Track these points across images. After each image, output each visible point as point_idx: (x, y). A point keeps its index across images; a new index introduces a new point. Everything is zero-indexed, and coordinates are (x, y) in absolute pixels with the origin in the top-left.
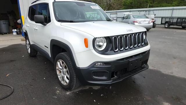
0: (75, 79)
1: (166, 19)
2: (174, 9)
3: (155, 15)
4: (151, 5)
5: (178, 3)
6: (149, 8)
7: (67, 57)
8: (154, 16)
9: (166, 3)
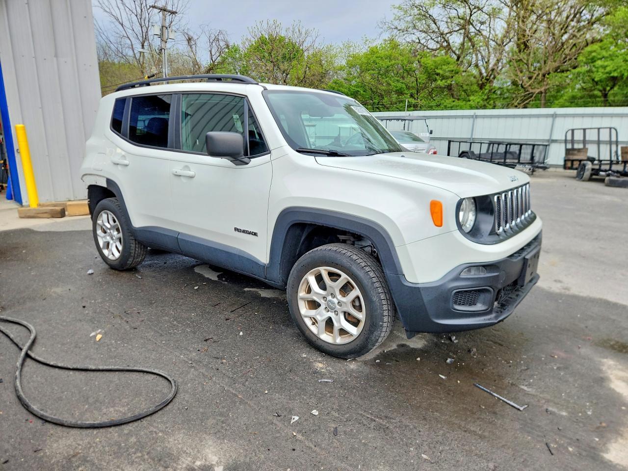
0: (386, 319)
1: (461, 143)
2: (477, 117)
3: (431, 133)
4: (413, 101)
5: (483, 100)
6: (408, 110)
7: (355, 257)
8: (428, 135)
9: (452, 99)
